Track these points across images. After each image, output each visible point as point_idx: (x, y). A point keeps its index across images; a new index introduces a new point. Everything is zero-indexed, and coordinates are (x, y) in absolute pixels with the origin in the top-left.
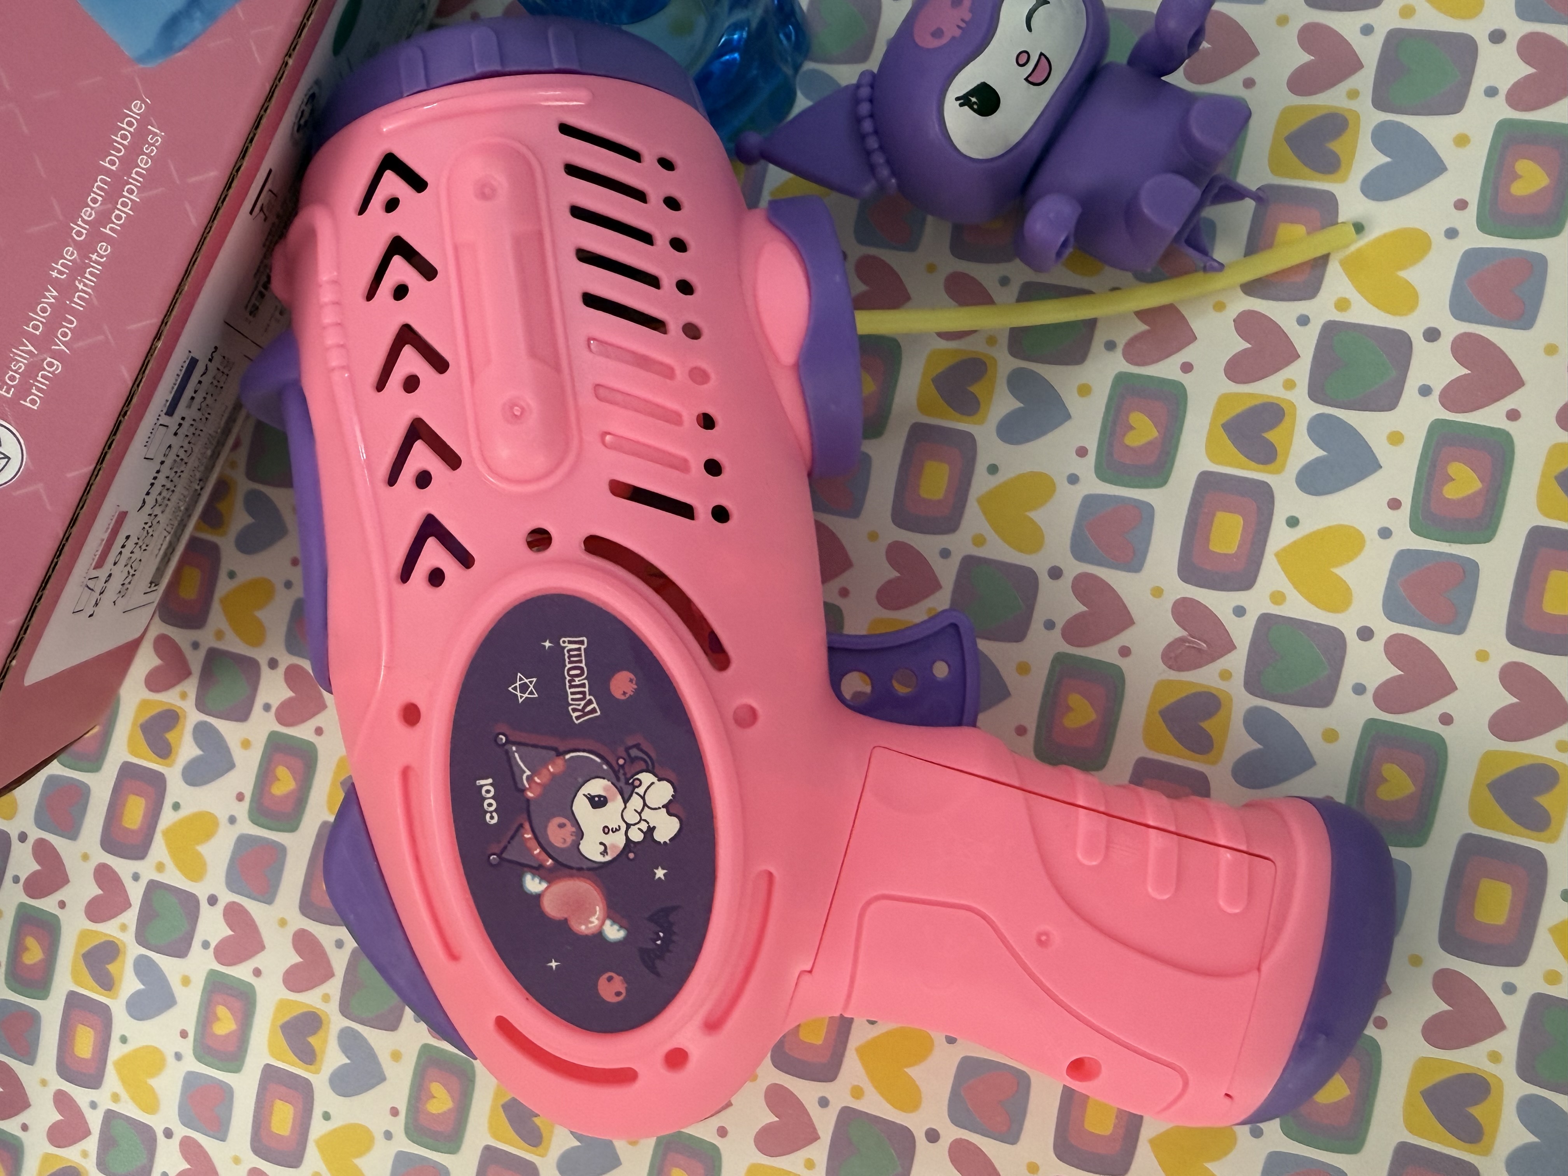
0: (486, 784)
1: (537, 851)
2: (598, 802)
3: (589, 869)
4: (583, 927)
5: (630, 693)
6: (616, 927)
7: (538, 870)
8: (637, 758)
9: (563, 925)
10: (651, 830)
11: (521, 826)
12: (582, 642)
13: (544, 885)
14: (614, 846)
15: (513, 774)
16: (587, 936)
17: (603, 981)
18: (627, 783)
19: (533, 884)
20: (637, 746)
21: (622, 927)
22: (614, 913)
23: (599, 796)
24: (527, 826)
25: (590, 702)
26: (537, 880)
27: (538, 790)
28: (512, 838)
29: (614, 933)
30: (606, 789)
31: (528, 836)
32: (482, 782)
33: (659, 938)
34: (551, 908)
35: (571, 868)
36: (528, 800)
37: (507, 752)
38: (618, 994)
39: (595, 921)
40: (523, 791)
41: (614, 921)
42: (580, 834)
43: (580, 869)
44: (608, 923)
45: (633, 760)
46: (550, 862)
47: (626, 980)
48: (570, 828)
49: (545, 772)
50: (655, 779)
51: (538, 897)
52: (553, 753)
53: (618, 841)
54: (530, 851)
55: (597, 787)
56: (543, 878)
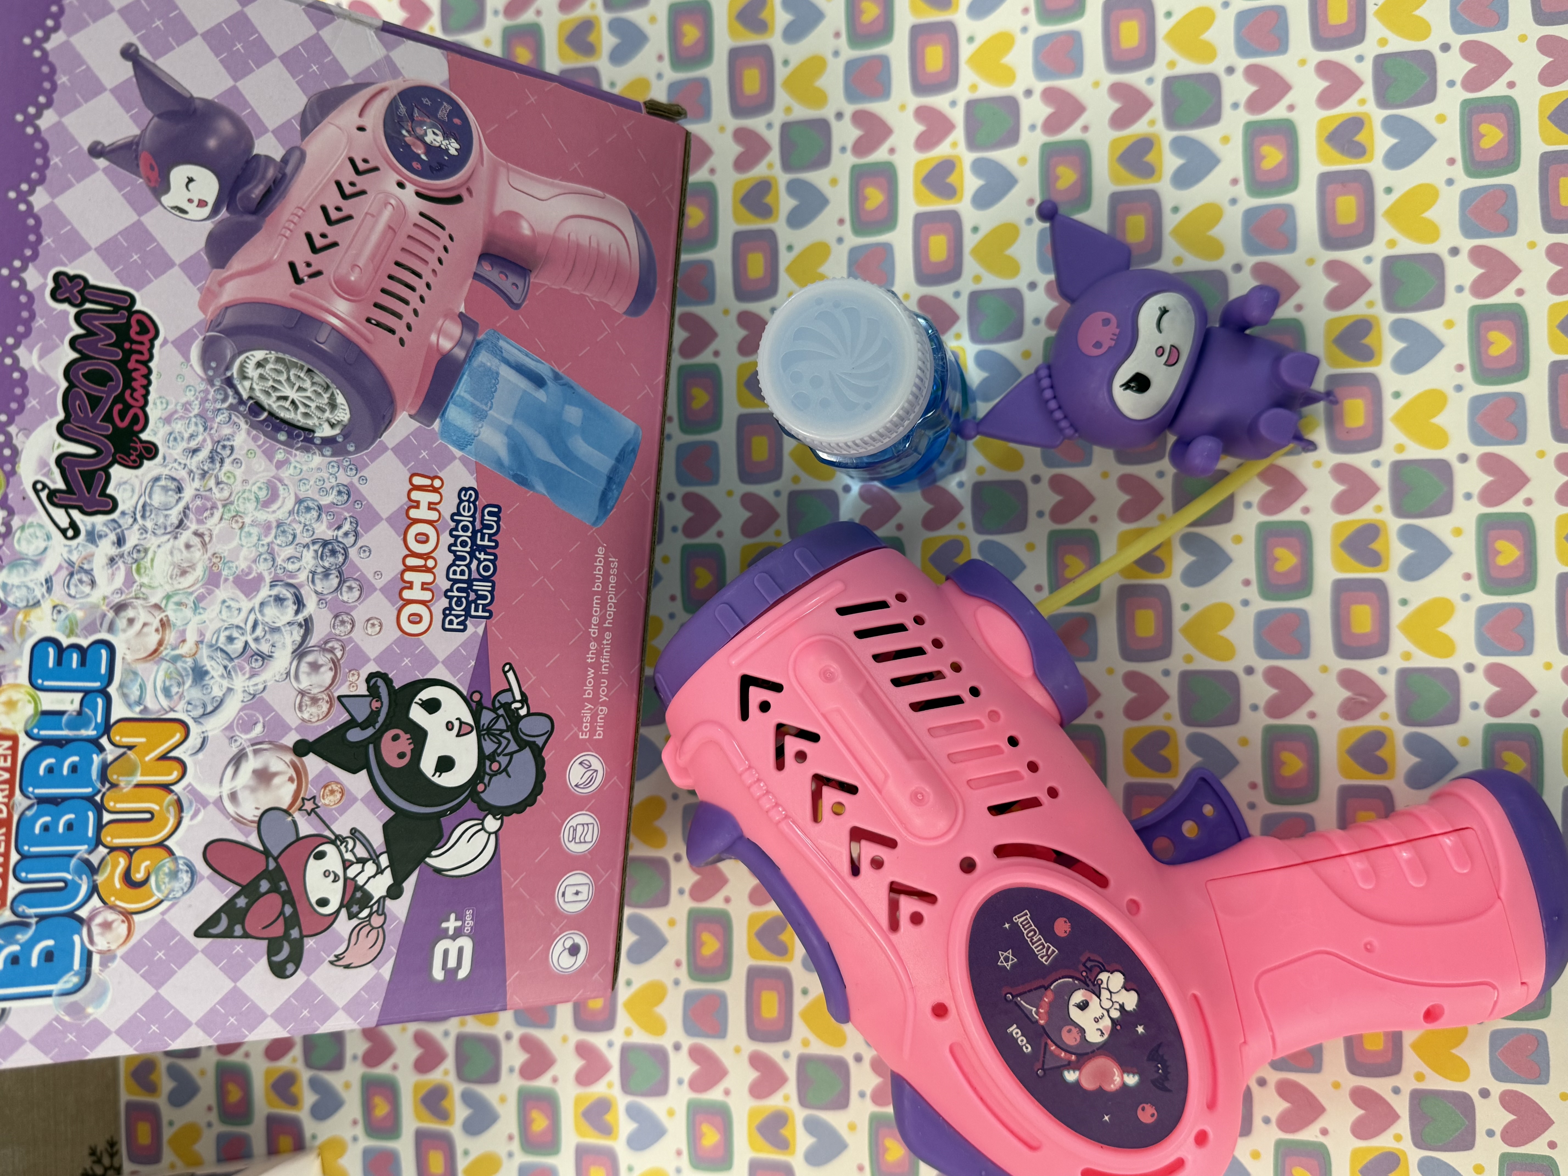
0: (1014, 1030)
1: (1063, 1054)
2: (1083, 1006)
3: (1098, 1049)
4: (1112, 1086)
5: (1068, 930)
6: (1131, 1076)
7: (1070, 1066)
8: (1092, 967)
9: (1100, 1091)
10: (1122, 1007)
11: (1046, 1044)
12: (1026, 914)
13: (1077, 1073)
14: (1105, 1027)
15: (1027, 1016)
16: (1117, 1090)
17: (1139, 1111)
18: (1094, 985)
19: (1071, 1076)
20: (1089, 959)
21: (1134, 1074)
22: (1126, 1068)
23: (1082, 1002)
24: (1049, 1042)
25: (1049, 948)
26: (1072, 1072)
27: (1045, 1017)
28: (1045, 1053)
29: (1132, 1080)
30: (1084, 995)
31: (1053, 1048)
32: (1011, 1029)
33: (1159, 1069)
34: (1088, 1085)
35: (1087, 1054)
36: (1043, 1027)
37: (1016, 1003)
38: (1152, 1115)
39: (1117, 1079)
40: (1037, 1021)
41: (1128, 1073)
42: (1082, 1031)
43: (1093, 1052)
44: (1125, 1076)
45: (1090, 970)
46: (1073, 1057)
47: (1153, 1105)
48: (1075, 1030)
49: (1043, 1003)
50: (1108, 974)
51: (1077, 1083)
52: (1043, 990)
53: (1106, 1023)
54: (1058, 1057)
55: (1078, 996)
56: (1074, 1069)
